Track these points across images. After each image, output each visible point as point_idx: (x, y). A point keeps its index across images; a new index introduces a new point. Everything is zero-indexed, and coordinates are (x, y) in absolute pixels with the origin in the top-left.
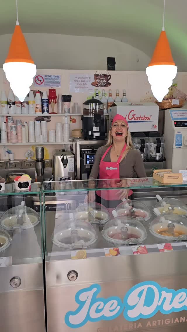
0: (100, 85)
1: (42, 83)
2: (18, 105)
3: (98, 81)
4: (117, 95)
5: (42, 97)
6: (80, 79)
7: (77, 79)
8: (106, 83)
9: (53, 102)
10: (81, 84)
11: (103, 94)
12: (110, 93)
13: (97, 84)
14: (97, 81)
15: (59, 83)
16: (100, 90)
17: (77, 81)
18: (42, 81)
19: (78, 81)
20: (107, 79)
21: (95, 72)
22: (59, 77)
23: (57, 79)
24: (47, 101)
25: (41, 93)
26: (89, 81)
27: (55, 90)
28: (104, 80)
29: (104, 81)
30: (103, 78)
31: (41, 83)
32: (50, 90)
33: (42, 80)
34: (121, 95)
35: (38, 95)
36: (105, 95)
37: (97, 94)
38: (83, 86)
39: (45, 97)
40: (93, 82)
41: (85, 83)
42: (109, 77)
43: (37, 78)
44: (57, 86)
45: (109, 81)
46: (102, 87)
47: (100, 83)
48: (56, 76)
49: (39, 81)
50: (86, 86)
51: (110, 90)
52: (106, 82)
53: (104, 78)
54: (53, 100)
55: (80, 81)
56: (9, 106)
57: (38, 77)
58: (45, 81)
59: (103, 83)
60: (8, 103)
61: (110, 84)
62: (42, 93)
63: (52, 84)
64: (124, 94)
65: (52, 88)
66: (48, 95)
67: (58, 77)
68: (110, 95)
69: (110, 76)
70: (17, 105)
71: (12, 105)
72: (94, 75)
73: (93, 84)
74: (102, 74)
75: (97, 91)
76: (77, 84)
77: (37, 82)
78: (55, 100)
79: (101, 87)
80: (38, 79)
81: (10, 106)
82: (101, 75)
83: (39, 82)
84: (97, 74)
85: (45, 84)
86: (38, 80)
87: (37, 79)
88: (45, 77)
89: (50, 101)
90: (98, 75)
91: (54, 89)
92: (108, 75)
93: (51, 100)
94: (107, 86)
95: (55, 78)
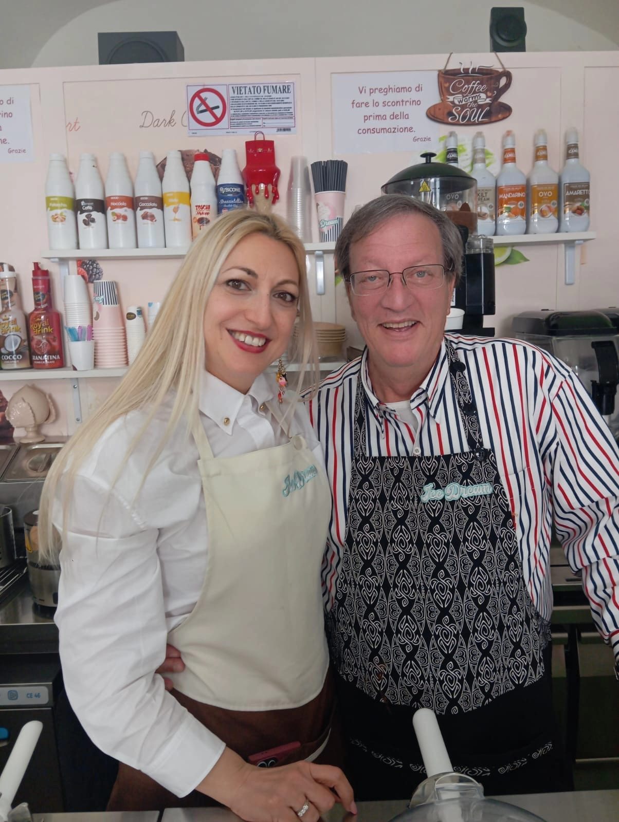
0: (464, 118)
1: (218, 120)
2: (117, 211)
3: (456, 99)
4: (540, 153)
5: (216, 174)
6: (378, 97)
7: (365, 98)
8: (489, 105)
9: (262, 194)
10: (384, 117)
11: (475, 152)
12: (509, 146)
13: (450, 114)
14: (451, 98)
15: (292, 116)
16: (465, 136)
17: (367, 104)
18: (218, 112)
19: (371, 104)
20: (497, 89)
21: (439, 62)
22: (291, 89)
23: (281, 101)
24: (238, 190)
25: (214, 161)
26: (418, 103)
27: (270, 144)
28: (483, 96)
29: (483, 99)
30: (475, 85)
31: (213, 120)
32: (249, 144)
33: (218, 107)
34: (556, 151)
35: (202, 168)
36: (487, 161)
37: (454, 155)
38: (388, 124)
39: (231, 175)
40: (435, 106)
41: (397, 110)
42: (503, 81)
43: (200, 98)
44: (279, 130)
45: (505, 99)
46: (474, 124)
47: (463, 107)
48: (275, 89)
49: (208, 113)
50: (401, 123)
51: (509, 133)
52: (488, 101)
53: (482, 84)
54: (262, 186)
55: (376, 104)
56: (82, 217)
57: (203, 95)
58: (232, 112)
59: (480, 106)
60: (76, 206)
61: (506, 110)
62: (220, 160)
63: (260, 122)
64: (572, 151)
65: (260, 138)
66: (243, 164)
67: (286, 89)
68: (509, 156)
69: (508, 75)
70: (114, 214)
71: (95, 215)
72: (436, 73)
73: (434, 115)
74: (474, 70)
75: (452, 139)
76: (366, 118)
77: (200, 117)
78: (270, 187)
79: (470, 124)
80: (203, 101)
81: (88, 216)
82: (466, 75)
83: (207, 117)
84: (451, 67)
85: (232, 125)
86: (203, 108)
87: (197, 102)
88: (231, 94)
89: (250, 191)
90: (454, 73)
91: (267, 139)
92: (501, 70)
93: (254, 187)
94: (493, 119)
95: (274, 95)
